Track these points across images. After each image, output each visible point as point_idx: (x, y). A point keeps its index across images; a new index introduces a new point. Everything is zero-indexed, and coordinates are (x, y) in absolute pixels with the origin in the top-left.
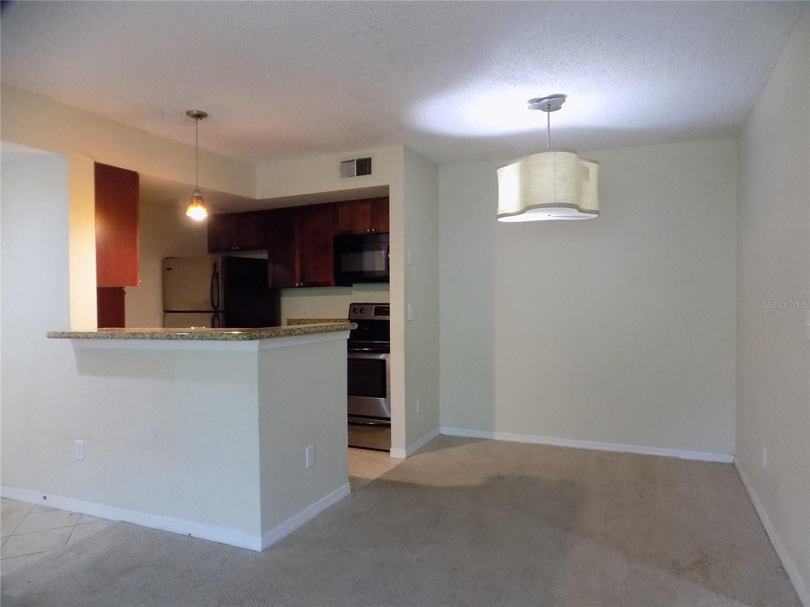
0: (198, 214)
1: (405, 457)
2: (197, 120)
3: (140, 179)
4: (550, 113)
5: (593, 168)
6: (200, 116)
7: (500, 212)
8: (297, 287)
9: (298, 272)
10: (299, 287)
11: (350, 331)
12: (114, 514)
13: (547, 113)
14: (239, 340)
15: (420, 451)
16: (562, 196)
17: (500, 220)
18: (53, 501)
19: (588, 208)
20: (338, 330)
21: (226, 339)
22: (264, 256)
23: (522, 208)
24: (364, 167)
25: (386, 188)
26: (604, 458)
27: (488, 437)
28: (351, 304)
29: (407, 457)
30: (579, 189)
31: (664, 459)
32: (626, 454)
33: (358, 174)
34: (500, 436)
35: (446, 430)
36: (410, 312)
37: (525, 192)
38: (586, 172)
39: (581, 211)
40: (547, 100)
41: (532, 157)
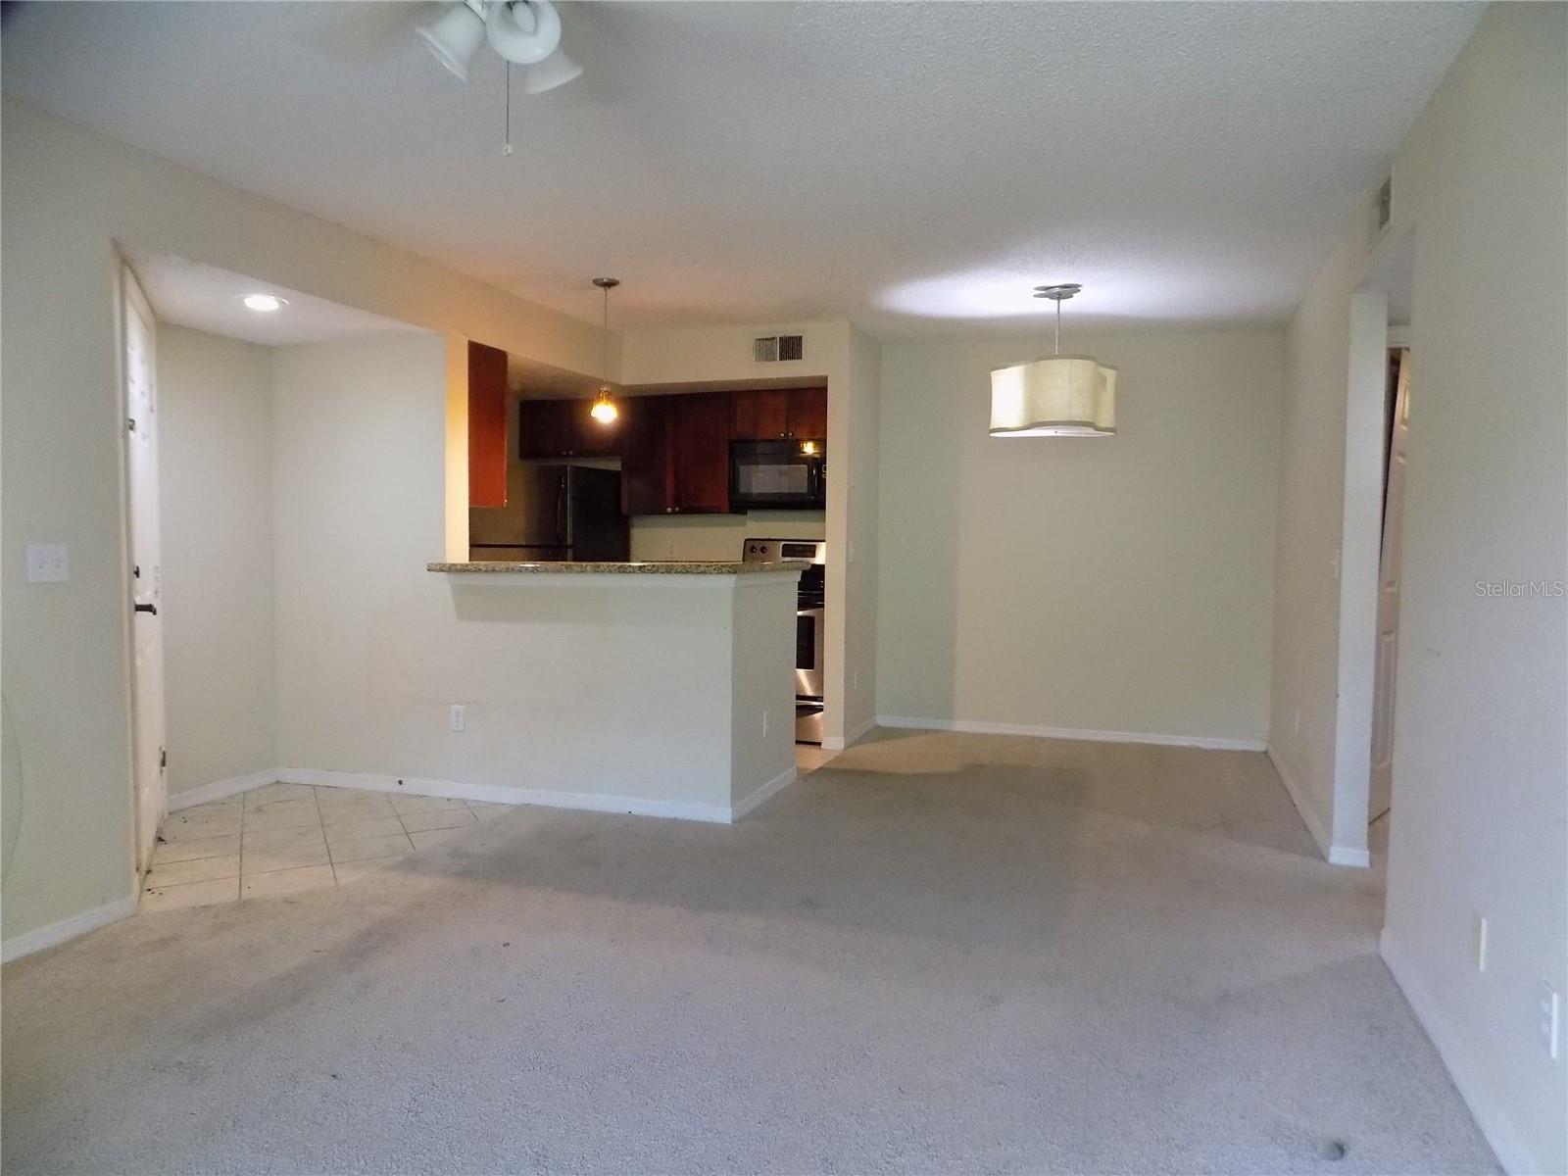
0: (605, 414)
1: (842, 748)
2: (606, 290)
3: (510, 359)
4: (1062, 301)
5: (1111, 375)
6: (610, 284)
7: (994, 424)
8: (670, 514)
9: (670, 491)
10: (674, 513)
11: (801, 572)
12: (510, 796)
13: (1056, 302)
14: (722, 573)
15: (861, 741)
16: (1079, 413)
17: (992, 435)
18: (412, 786)
19: (1102, 425)
20: (788, 570)
21: (704, 573)
22: (615, 465)
23: (1027, 423)
24: (791, 348)
25: (825, 379)
26: (1104, 749)
27: (945, 728)
28: (746, 540)
29: (846, 748)
30: (1096, 405)
31: (1181, 748)
32: (1132, 744)
33: (782, 358)
34: (963, 725)
35: (884, 720)
36: (852, 550)
37: (1032, 403)
38: (1103, 380)
39: (1097, 429)
40: (1058, 289)
41: (1042, 362)
